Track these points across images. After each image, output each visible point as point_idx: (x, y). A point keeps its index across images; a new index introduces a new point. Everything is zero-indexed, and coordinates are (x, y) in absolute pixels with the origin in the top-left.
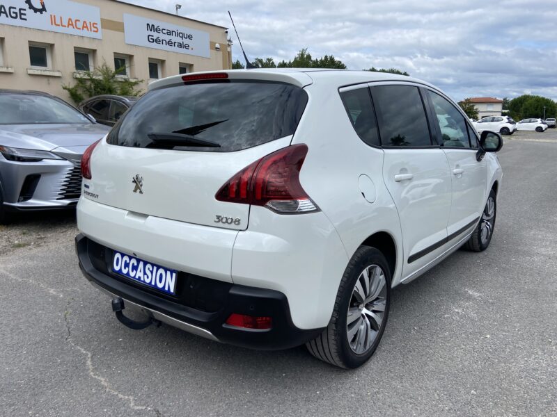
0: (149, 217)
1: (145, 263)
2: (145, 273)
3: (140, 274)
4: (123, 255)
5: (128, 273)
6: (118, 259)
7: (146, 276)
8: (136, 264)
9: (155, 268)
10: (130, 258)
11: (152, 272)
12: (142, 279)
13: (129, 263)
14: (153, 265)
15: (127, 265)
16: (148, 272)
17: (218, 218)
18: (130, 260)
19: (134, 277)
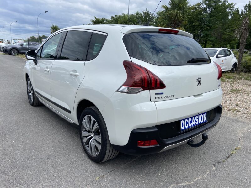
1: (195, 117)
2: (195, 121)
3: (194, 123)
4: (184, 120)
5: (188, 126)
6: (183, 123)
7: (196, 122)
8: (191, 120)
9: (199, 116)
10: (188, 119)
11: (198, 119)
13: (188, 122)
16: (197, 120)
19: (192, 126)
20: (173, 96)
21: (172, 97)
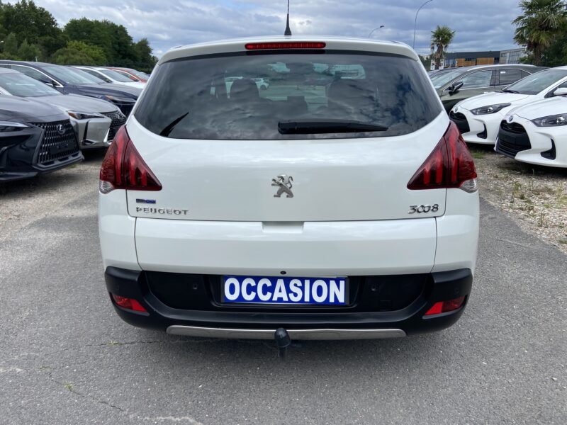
0: (305, 223)
1: (288, 280)
2: (289, 292)
3: (280, 294)
4: (241, 279)
5: (257, 298)
6: (232, 286)
7: (292, 295)
8: (269, 285)
9: (307, 283)
10: (257, 279)
11: (302, 288)
12: (285, 299)
13: (256, 287)
14: (302, 279)
15: (250, 289)
16: (295, 289)
17: (414, 209)
18: (257, 283)
19: (271, 300)
20: (185, 213)
21: (180, 214)
